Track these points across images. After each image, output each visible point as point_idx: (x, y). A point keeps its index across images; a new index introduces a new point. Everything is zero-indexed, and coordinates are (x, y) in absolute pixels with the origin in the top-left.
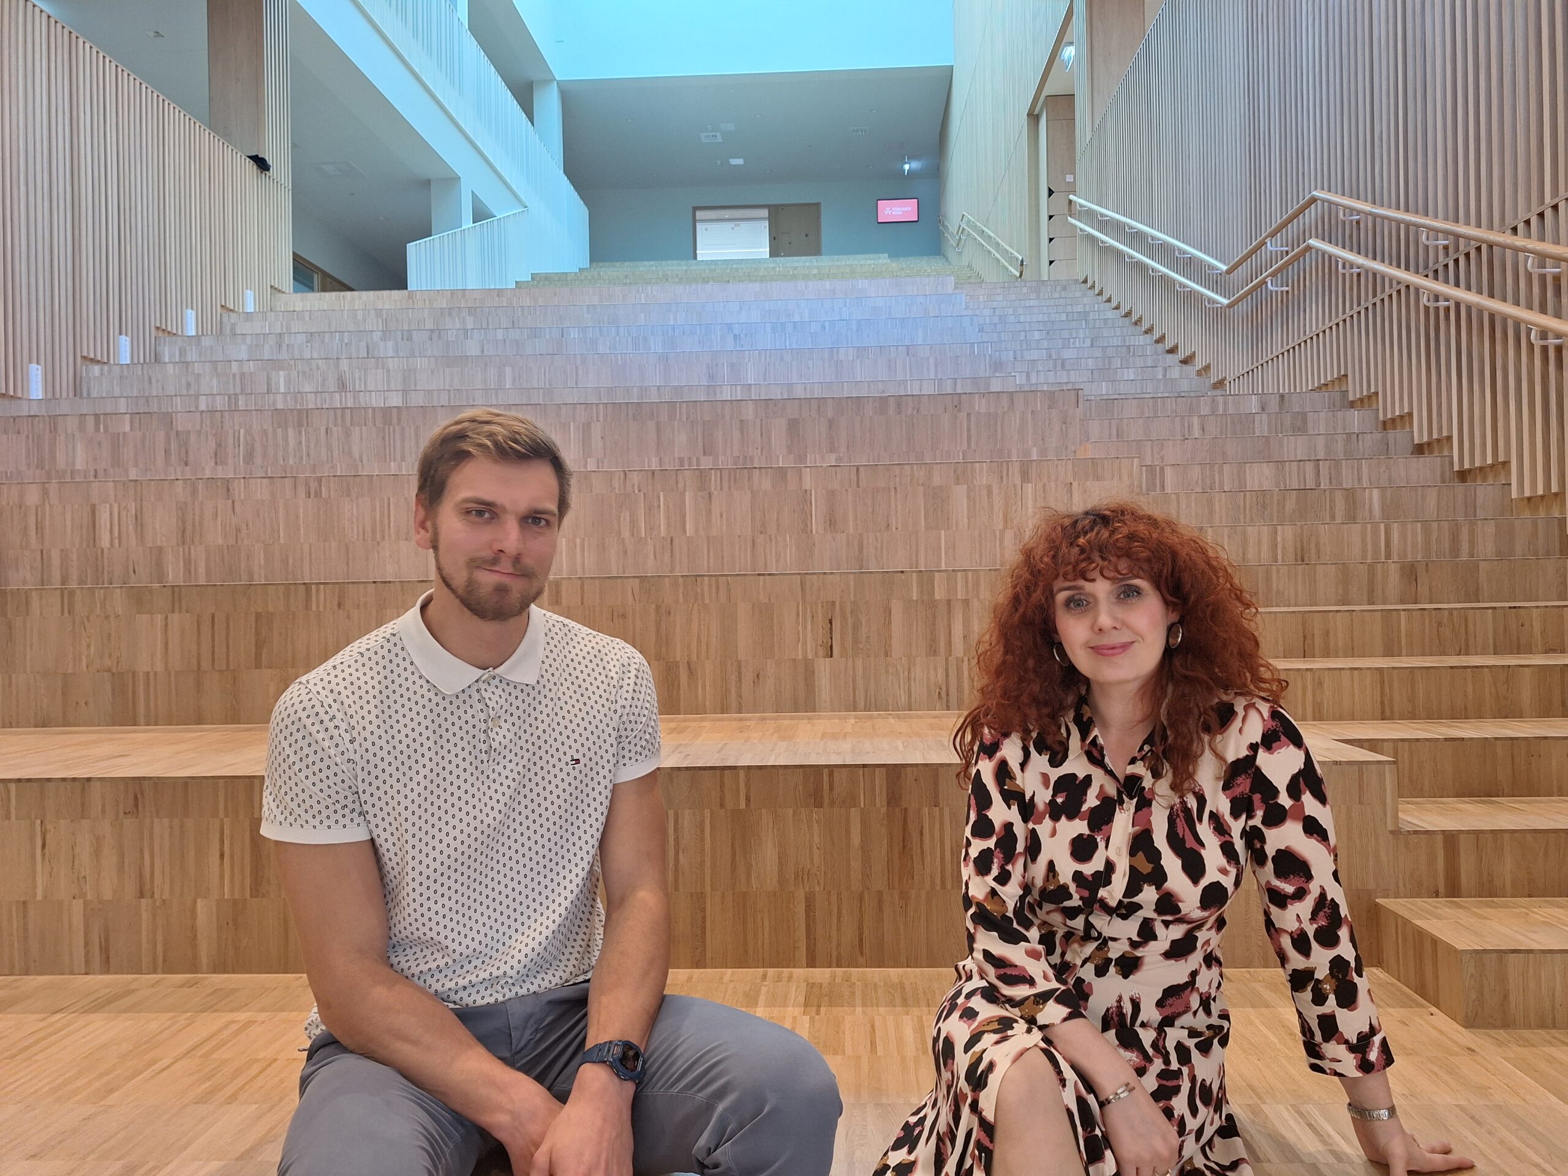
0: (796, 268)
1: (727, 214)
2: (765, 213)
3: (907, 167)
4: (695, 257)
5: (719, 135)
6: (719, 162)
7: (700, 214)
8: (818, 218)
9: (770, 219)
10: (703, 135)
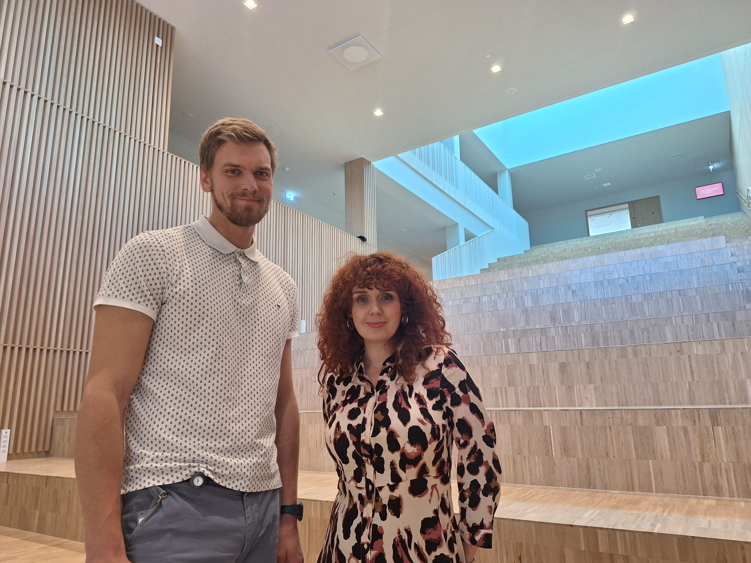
0: (640, 234)
1: (606, 210)
2: (627, 206)
3: (711, 167)
4: (589, 235)
5: (594, 175)
6: (596, 187)
7: (589, 213)
8: (659, 204)
9: (630, 208)
10: (585, 177)
